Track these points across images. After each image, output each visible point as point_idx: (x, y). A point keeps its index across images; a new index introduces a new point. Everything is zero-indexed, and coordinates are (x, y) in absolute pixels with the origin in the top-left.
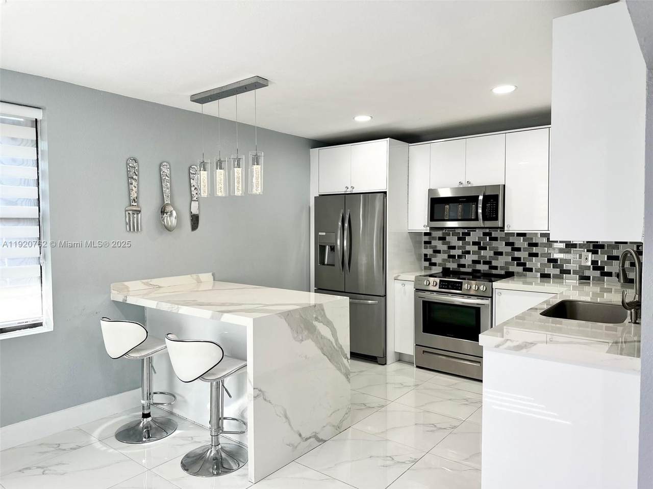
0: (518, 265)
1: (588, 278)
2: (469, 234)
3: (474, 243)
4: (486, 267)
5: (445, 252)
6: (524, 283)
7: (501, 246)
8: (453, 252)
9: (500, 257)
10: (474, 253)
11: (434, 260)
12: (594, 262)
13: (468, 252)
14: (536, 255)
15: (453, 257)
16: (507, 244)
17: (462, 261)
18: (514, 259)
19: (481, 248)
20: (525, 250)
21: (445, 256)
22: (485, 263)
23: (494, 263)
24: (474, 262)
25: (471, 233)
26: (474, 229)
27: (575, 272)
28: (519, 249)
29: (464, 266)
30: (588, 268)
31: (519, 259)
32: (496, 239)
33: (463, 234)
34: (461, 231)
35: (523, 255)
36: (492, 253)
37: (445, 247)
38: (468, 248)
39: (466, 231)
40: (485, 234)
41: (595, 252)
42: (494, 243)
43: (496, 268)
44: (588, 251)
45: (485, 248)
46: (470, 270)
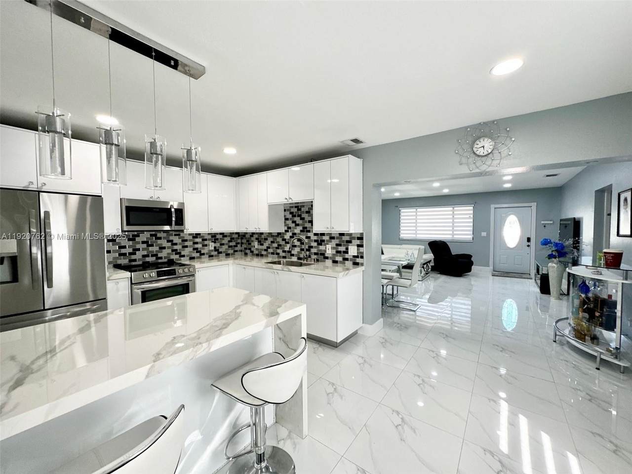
0: (176, 254)
1: (212, 256)
2: (138, 236)
3: (143, 242)
4: (154, 259)
7: (164, 243)
8: (123, 251)
10: (144, 249)
12: (215, 247)
13: (139, 250)
14: (187, 247)
15: (125, 254)
16: (168, 241)
17: (133, 257)
18: (173, 251)
19: (149, 246)
22: (153, 256)
23: (160, 255)
24: (144, 256)
25: (141, 235)
26: (143, 232)
27: (207, 254)
28: (176, 244)
29: (135, 260)
30: (212, 251)
31: (176, 250)
32: (160, 238)
33: (133, 235)
34: (131, 234)
36: (157, 248)
38: (138, 246)
39: (136, 233)
40: (151, 235)
41: (215, 242)
42: (159, 242)
43: (161, 258)
44: (212, 242)
45: (152, 245)
46: (140, 263)
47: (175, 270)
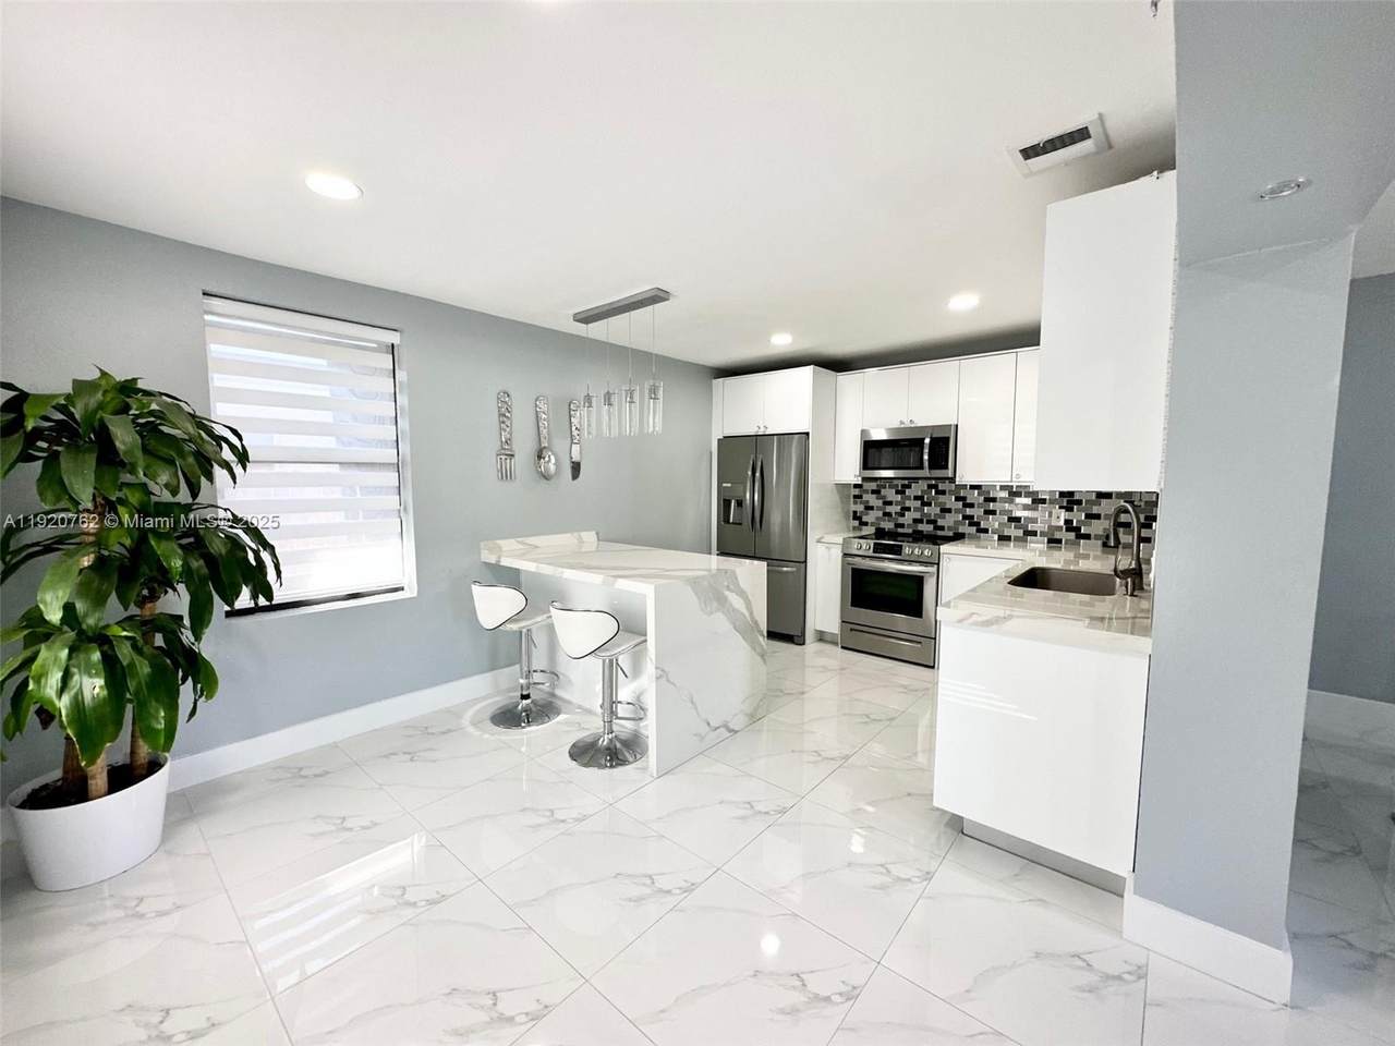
0: (970, 525)
1: (1059, 541)
2: (909, 487)
3: (916, 498)
4: (930, 527)
5: (879, 508)
6: (977, 547)
7: (950, 502)
8: (889, 509)
9: (947, 515)
10: (916, 509)
11: (865, 519)
12: (1068, 522)
13: (909, 509)
14: (993, 512)
15: (889, 514)
16: (958, 499)
17: (901, 520)
18: (965, 517)
19: (924, 504)
20: (980, 506)
21: (880, 514)
22: (929, 522)
23: (940, 522)
24: (916, 521)
25: (913, 485)
26: (916, 479)
27: (1043, 534)
28: (971, 506)
29: (902, 526)
30: (1060, 528)
31: (972, 517)
32: (943, 492)
33: (903, 486)
34: (900, 483)
35: (977, 512)
36: (938, 510)
37: (880, 503)
38: (908, 504)
39: (906, 482)
40: (930, 487)
41: (1068, 509)
42: (942, 498)
43: (942, 528)
44: (1060, 508)
45: (929, 504)
46: (910, 531)
47: (901, 546)
